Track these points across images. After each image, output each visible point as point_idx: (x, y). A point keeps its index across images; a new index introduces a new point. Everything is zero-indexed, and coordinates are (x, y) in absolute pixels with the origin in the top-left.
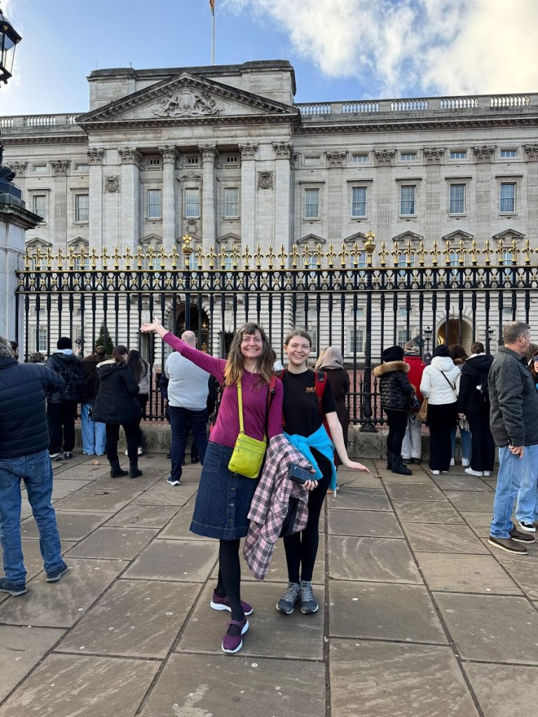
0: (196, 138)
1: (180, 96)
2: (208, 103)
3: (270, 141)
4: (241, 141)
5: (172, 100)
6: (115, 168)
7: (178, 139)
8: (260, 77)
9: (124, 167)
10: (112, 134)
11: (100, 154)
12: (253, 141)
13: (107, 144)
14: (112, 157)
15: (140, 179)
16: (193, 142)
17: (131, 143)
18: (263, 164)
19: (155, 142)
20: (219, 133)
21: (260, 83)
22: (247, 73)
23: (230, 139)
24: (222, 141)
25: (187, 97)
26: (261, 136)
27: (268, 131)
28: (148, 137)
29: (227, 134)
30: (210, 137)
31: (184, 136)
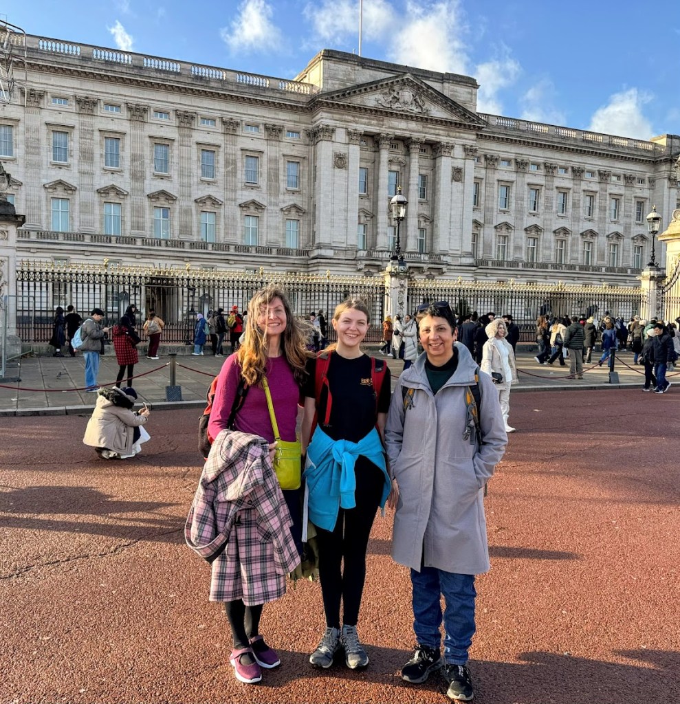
0: (410, 131)
1: (400, 92)
2: (421, 103)
3: (462, 143)
4: (444, 139)
5: (394, 95)
6: (343, 146)
7: (397, 129)
8: (457, 88)
9: (351, 146)
10: (343, 115)
11: (330, 131)
12: (451, 140)
13: (338, 122)
14: (341, 136)
16: (407, 134)
17: (358, 125)
18: (456, 161)
19: (378, 128)
20: (427, 130)
21: (456, 93)
22: (449, 83)
23: (434, 136)
24: (429, 137)
25: (406, 95)
26: (456, 138)
27: (462, 135)
28: (373, 122)
29: (433, 131)
30: (420, 132)
31: (401, 127)
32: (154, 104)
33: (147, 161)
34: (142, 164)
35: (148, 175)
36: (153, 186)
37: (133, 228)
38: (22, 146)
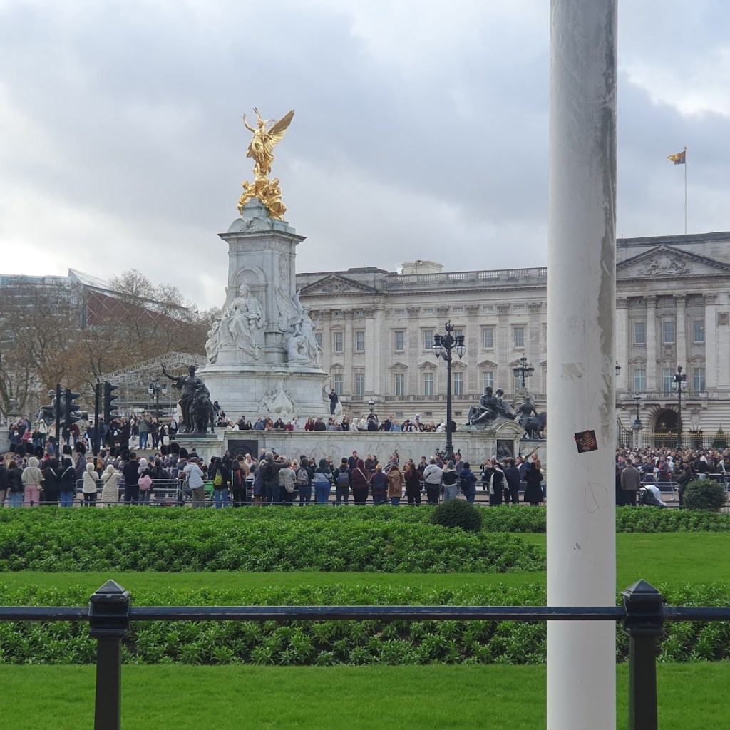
0: (672, 289)
1: (659, 261)
2: (680, 265)
3: (726, 291)
4: (706, 291)
5: (653, 264)
7: (658, 290)
12: (713, 291)
15: (629, 316)
16: (669, 292)
17: (624, 293)
18: (721, 307)
19: (641, 292)
20: (688, 286)
23: (696, 290)
24: (690, 291)
25: (665, 262)
26: (719, 287)
27: (725, 284)
28: (636, 288)
29: (694, 286)
30: (682, 289)
31: (662, 288)
32: (482, 303)
33: (479, 342)
34: (476, 344)
35: (479, 351)
36: (481, 358)
37: (469, 388)
38: (408, 343)
